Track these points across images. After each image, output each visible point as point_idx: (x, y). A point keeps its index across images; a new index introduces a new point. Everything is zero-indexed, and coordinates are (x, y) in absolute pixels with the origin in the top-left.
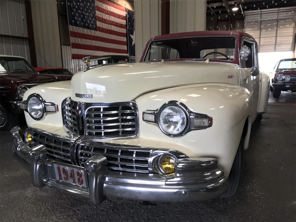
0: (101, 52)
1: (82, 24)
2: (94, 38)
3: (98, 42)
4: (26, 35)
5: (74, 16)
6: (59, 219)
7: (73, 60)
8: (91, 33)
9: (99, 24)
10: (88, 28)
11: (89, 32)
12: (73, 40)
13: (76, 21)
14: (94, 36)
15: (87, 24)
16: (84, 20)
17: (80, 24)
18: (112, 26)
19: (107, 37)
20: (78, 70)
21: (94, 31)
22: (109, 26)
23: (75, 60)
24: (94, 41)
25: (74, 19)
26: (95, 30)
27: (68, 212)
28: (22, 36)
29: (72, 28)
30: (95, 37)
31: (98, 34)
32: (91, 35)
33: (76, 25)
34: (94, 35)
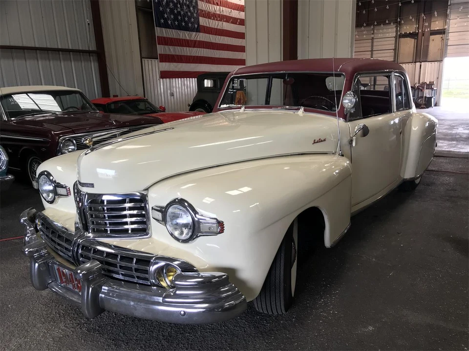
0: (206, 65)
1: (176, 23)
2: (195, 44)
3: (202, 49)
4: (93, 47)
5: (163, 12)
6: (67, 327)
7: (161, 80)
8: (191, 35)
9: (203, 21)
10: (186, 29)
11: (187, 35)
12: (161, 49)
13: (166, 20)
14: (196, 41)
15: (183, 24)
16: (179, 18)
17: (173, 24)
18: (224, 23)
19: (217, 42)
20: (169, 95)
21: (195, 33)
22: (220, 24)
23: (164, 79)
24: (195, 48)
25: (163, 18)
26: (197, 32)
27: (80, 320)
28: (87, 49)
29: (160, 32)
30: (197, 43)
31: (202, 37)
32: (191, 40)
33: (166, 26)
34: (195, 39)
